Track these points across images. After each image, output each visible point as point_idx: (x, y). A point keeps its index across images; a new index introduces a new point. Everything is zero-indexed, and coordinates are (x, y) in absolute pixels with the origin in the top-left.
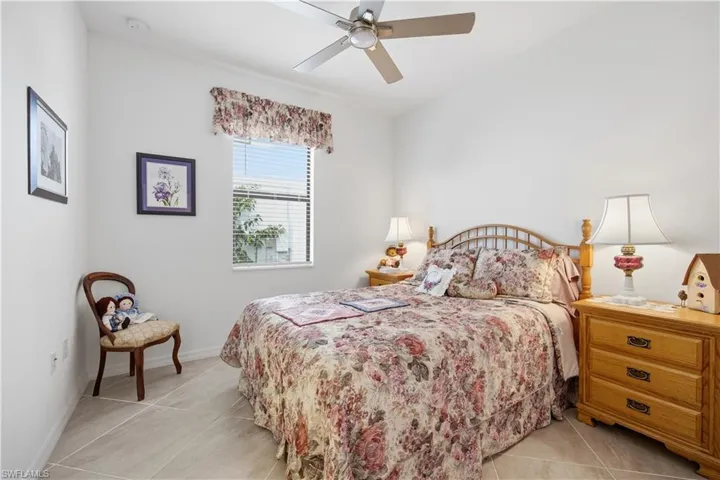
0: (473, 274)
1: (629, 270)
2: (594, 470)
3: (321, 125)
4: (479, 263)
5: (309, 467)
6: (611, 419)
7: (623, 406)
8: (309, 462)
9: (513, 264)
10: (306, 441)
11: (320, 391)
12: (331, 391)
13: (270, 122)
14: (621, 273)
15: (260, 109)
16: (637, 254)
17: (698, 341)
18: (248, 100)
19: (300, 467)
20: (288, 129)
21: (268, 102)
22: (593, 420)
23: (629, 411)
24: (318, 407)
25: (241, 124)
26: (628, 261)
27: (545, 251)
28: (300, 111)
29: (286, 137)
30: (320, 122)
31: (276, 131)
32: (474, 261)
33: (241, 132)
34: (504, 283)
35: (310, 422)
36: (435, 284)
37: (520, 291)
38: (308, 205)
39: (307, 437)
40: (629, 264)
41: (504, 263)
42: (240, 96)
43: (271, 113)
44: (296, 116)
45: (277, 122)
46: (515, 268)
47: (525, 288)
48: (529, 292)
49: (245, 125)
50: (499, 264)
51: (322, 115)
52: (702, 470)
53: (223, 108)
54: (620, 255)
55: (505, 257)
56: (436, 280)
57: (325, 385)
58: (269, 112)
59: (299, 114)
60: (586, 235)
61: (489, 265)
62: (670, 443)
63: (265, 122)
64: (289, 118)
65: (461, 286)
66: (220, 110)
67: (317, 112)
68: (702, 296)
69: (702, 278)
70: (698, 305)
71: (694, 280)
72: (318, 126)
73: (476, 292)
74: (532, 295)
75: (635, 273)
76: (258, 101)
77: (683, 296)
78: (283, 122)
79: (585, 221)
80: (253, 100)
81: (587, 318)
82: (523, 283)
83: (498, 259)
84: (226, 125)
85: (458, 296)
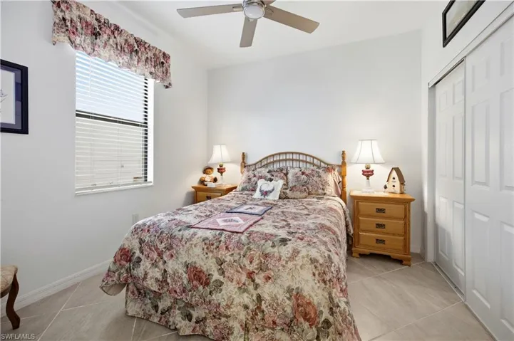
0: (287, 183)
1: (368, 177)
2: (376, 277)
3: (163, 63)
4: (290, 176)
5: (323, 331)
6: (368, 251)
7: (374, 243)
8: (321, 327)
9: (313, 176)
10: (316, 313)
11: (317, 273)
12: (327, 269)
13: (119, 48)
14: (365, 177)
15: (108, 31)
16: (371, 169)
17: (403, 206)
18: (96, 19)
19: (316, 334)
20: (136, 59)
21: (117, 28)
22: (360, 255)
23: (377, 245)
24: (318, 285)
25: (88, 41)
26: (368, 172)
27: (329, 168)
28: (147, 46)
29: (134, 65)
30: (162, 60)
31: (126, 58)
32: (286, 174)
33: (89, 50)
34: (310, 188)
35: (315, 298)
36: (271, 192)
37: (320, 191)
38: (146, 130)
39: (316, 310)
40: (368, 173)
41: (307, 175)
42: (89, 12)
43: (120, 40)
44: (143, 49)
45: (126, 50)
46: (315, 178)
47: (323, 189)
48: (326, 192)
49: (93, 44)
50: (304, 176)
51: (164, 54)
52: (404, 262)
53: (67, 17)
54: (365, 169)
55: (307, 172)
56: (270, 189)
57: (319, 268)
58: (118, 38)
59: (146, 48)
60: (343, 158)
61: (298, 177)
62: (393, 255)
63: (115, 46)
64: (135, 49)
65: (288, 191)
66: (64, 19)
67: (160, 51)
68: (394, 186)
69: (394, 178)
70: (393, 191)
71: (391, 179)
72: (160, 63)
73: (298, 194)
74: (328, 193)
75: (370, 178)
76: (107, 23)
77: (386, 187)
78: (131, 52)
79: (343, 152)
80: (103, 21)
81: (357, 202)
82: (321, 186)
83: (303, 173)
84: (72, 37)
85: (287, 198)
